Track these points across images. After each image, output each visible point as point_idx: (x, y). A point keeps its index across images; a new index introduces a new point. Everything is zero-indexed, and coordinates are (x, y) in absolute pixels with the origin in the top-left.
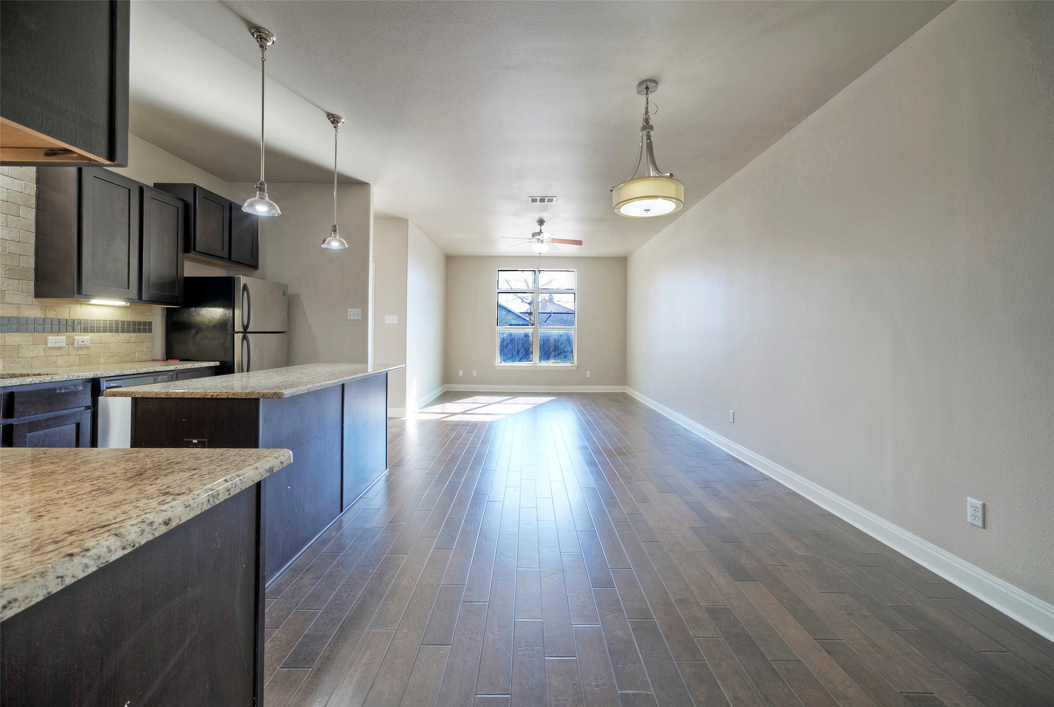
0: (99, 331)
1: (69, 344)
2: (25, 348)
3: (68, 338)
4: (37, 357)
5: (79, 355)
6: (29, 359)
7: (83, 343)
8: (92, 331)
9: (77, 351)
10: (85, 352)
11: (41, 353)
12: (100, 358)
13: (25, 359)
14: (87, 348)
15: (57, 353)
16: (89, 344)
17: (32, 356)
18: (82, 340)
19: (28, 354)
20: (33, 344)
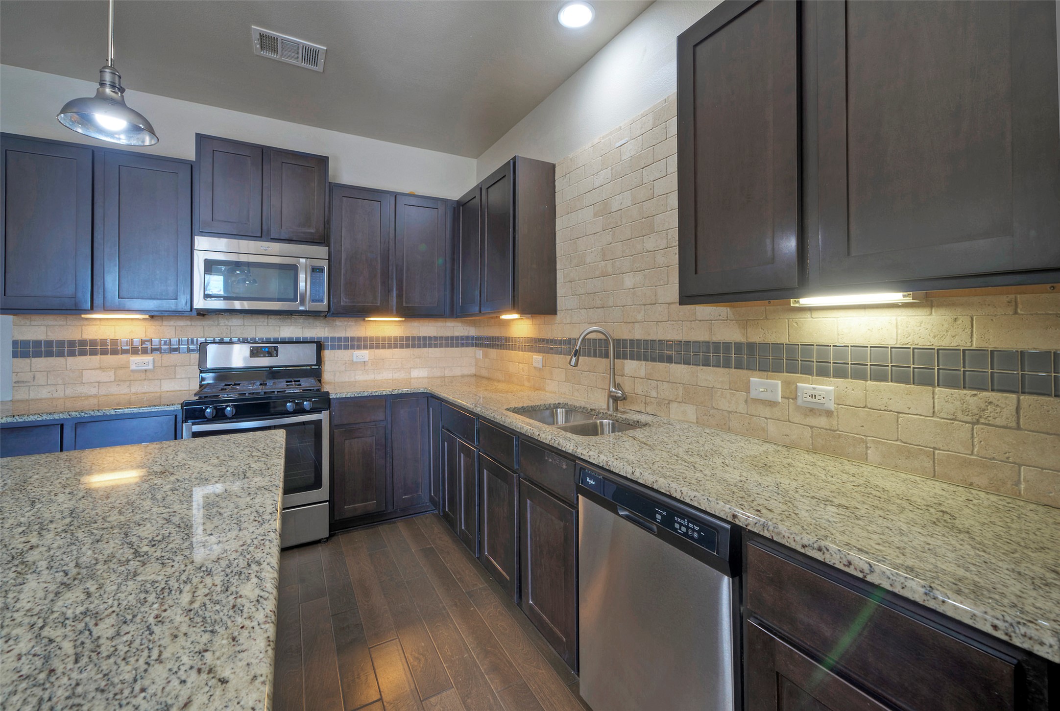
0: (859, 374)
1: (788, 398)
2: (719, 393)
3: (787, 384)
4: (735, 412)
5: (812, 427)
6: (725, 413)
7: (813, 400)
8: (840, 373)
9: (806, 415)
10: (822, 421)
11: (742, 408)
12: (867, 448)
13: (720, 412)
14: (829, 413)
15: (766, 412)
16: (832, 406)
17: (729, 410)
18: (814, 392)
19: (724, 404)
20: (730, 389)
